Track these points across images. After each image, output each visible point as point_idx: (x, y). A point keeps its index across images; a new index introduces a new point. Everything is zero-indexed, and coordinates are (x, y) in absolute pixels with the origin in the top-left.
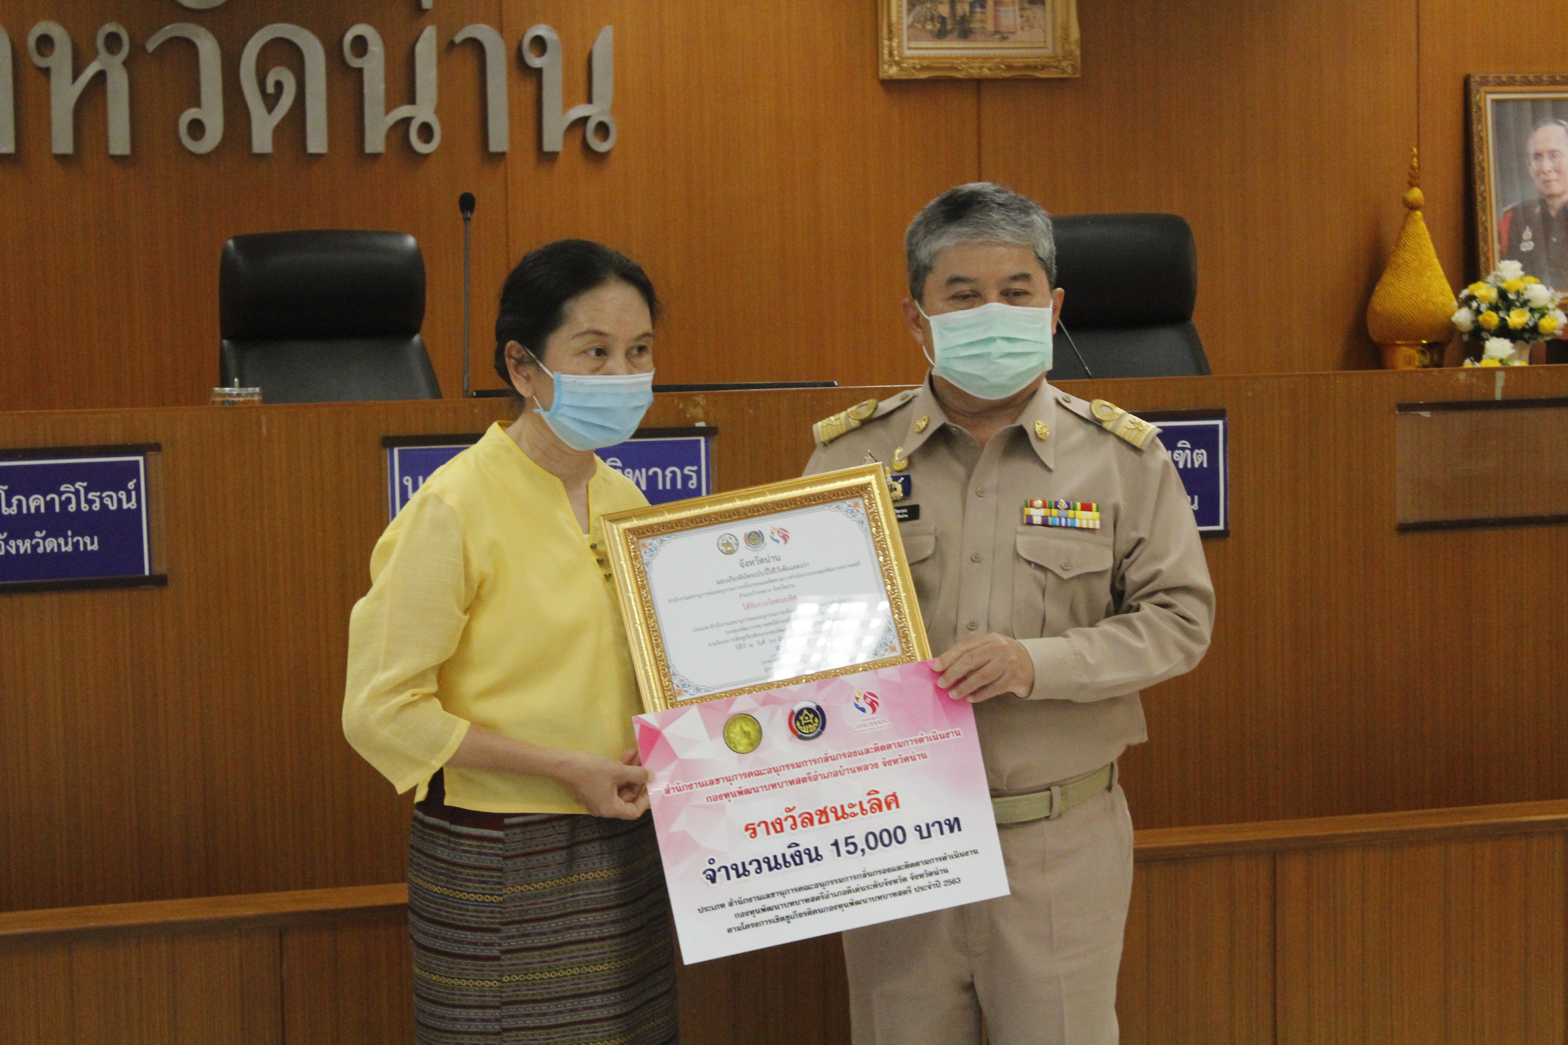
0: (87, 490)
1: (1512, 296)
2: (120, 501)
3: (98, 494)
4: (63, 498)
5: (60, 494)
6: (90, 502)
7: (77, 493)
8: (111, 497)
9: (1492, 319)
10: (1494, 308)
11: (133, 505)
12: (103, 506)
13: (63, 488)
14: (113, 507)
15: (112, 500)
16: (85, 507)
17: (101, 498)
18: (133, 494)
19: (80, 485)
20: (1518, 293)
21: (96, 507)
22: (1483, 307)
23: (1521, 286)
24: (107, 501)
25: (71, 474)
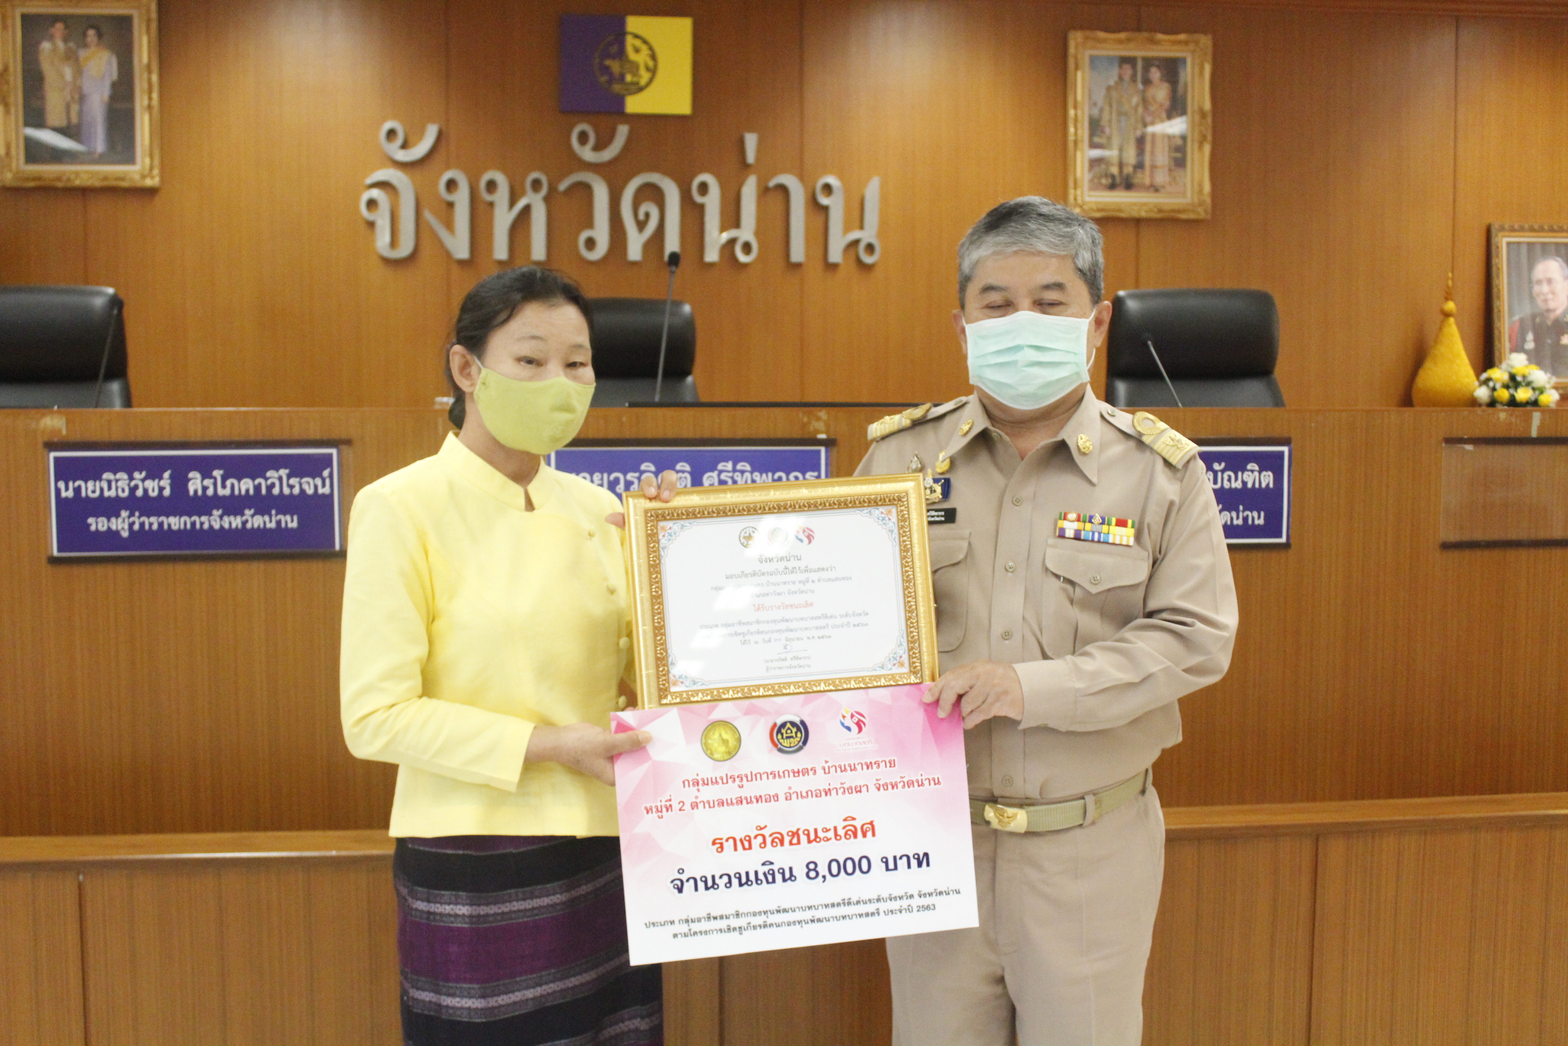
0: (289, 476)
1: (1519, 379)
2: (316, 487)
3: (298, 479)
4: (269, 482)
5: (266, 479)
6: (291, 487)
7: (280, 479)
8: (309, 483)
9: (1504, 394)
10: (1506, 387)
11: (326, 490)
12: (302, 491)
13: (269, 474)
14: (310, 491)
15: (309, 485)
16: (286, 491)
17: (301, 484)
18: (328, 482)
19: (283, 472)
20: (1524, 377)
21: (296, 491)
22: (1498, 386)
23: (1526, 371)
24: (305, 487)
25: (276, 463)
